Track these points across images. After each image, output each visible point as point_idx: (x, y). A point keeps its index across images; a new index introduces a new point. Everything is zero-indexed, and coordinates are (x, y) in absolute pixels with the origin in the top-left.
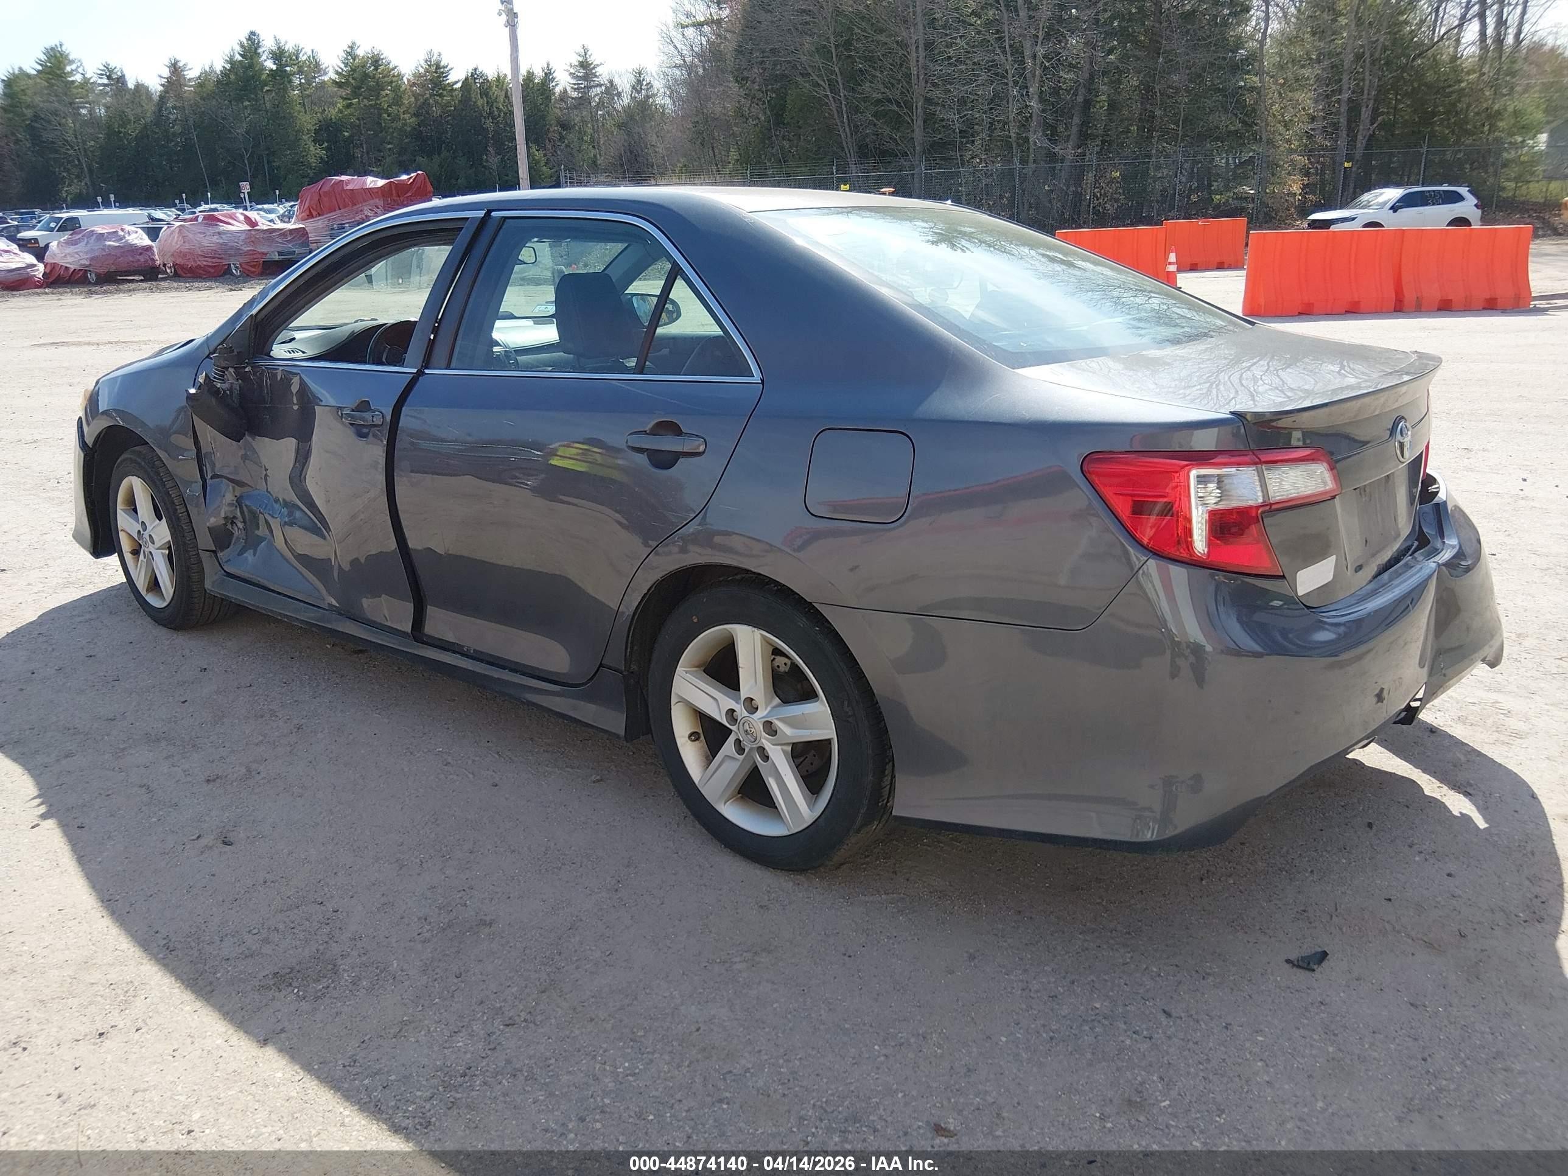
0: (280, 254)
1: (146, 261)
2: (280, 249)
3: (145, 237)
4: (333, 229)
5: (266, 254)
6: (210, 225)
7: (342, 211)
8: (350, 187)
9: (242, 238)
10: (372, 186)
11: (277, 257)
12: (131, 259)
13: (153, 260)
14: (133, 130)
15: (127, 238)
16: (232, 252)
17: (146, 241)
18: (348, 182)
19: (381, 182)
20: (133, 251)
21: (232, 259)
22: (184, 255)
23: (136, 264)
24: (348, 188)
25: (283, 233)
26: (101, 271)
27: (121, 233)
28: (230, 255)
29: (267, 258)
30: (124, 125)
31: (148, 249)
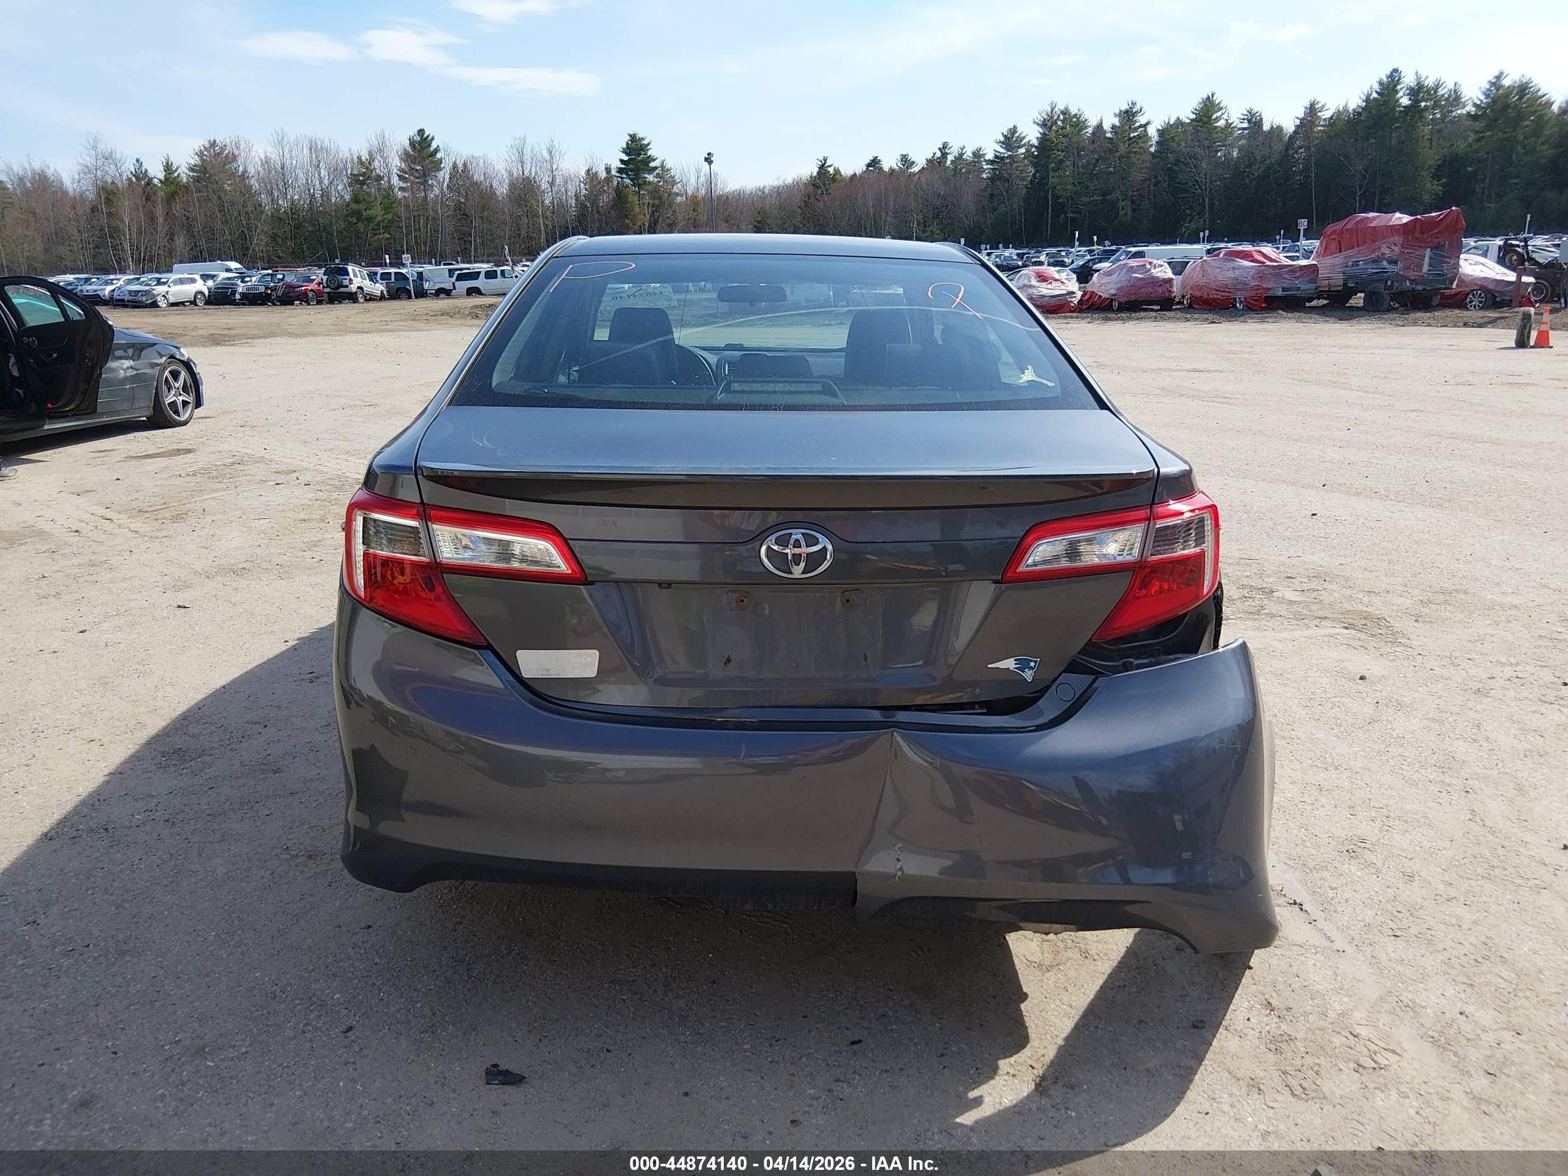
0: (1284, 290)
1: (1163, 293)
2: (1285, 285)
3: (1169, 271)
4: (1347, 266)
5: (1269, 289)
6: (1230, 260)
7: (1361, 248)
8: (1373, 224)
9: (1252, 273)
10: (1396, 223)
11: (1280, 293)
12: (1151, 290)
13: (1170, 292)
14: (1256, 171)
15: (1153, 271)
16: (1240, 286)
17: (1170, 274)
18: (1374, 219)
19: (1406, 219)
20: (1154, 283)
21: (1239, 293)
22: (1200, 288)
23: (1153, 295)
24: (1371, 225)
25: (1292, 270)
26: (1122, 300)
27: (1148, 266)
28: (1238, 290)
29: (1270, 294)
30: (1249, 166)
31: (1170, 280)
